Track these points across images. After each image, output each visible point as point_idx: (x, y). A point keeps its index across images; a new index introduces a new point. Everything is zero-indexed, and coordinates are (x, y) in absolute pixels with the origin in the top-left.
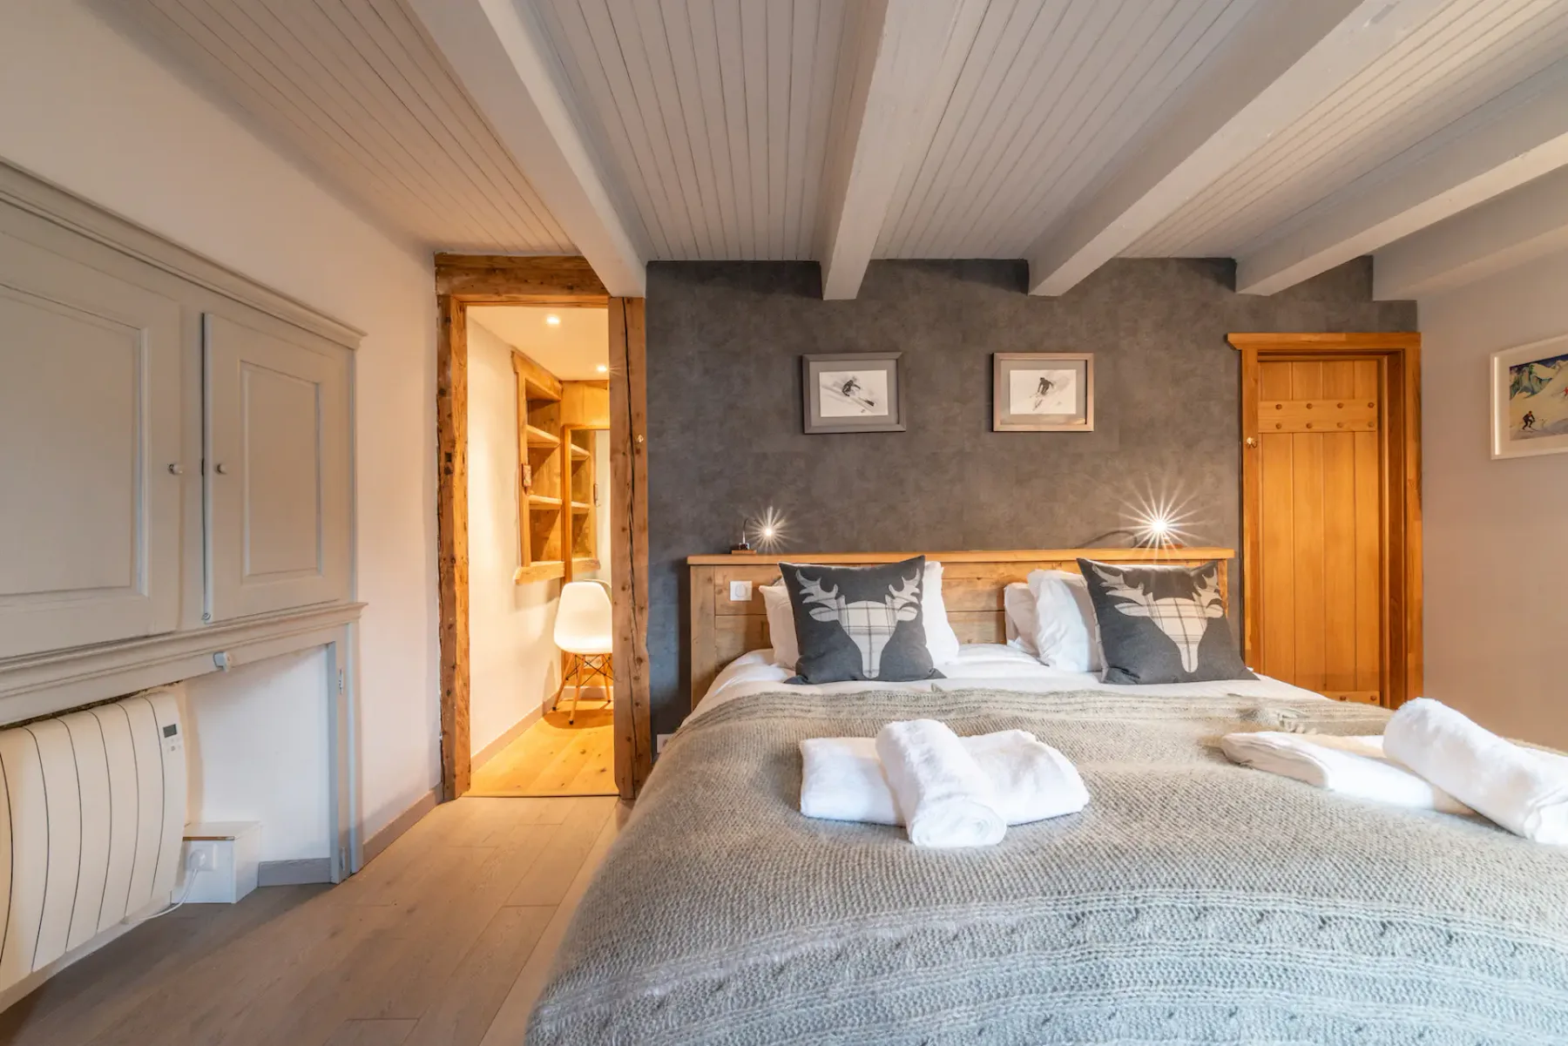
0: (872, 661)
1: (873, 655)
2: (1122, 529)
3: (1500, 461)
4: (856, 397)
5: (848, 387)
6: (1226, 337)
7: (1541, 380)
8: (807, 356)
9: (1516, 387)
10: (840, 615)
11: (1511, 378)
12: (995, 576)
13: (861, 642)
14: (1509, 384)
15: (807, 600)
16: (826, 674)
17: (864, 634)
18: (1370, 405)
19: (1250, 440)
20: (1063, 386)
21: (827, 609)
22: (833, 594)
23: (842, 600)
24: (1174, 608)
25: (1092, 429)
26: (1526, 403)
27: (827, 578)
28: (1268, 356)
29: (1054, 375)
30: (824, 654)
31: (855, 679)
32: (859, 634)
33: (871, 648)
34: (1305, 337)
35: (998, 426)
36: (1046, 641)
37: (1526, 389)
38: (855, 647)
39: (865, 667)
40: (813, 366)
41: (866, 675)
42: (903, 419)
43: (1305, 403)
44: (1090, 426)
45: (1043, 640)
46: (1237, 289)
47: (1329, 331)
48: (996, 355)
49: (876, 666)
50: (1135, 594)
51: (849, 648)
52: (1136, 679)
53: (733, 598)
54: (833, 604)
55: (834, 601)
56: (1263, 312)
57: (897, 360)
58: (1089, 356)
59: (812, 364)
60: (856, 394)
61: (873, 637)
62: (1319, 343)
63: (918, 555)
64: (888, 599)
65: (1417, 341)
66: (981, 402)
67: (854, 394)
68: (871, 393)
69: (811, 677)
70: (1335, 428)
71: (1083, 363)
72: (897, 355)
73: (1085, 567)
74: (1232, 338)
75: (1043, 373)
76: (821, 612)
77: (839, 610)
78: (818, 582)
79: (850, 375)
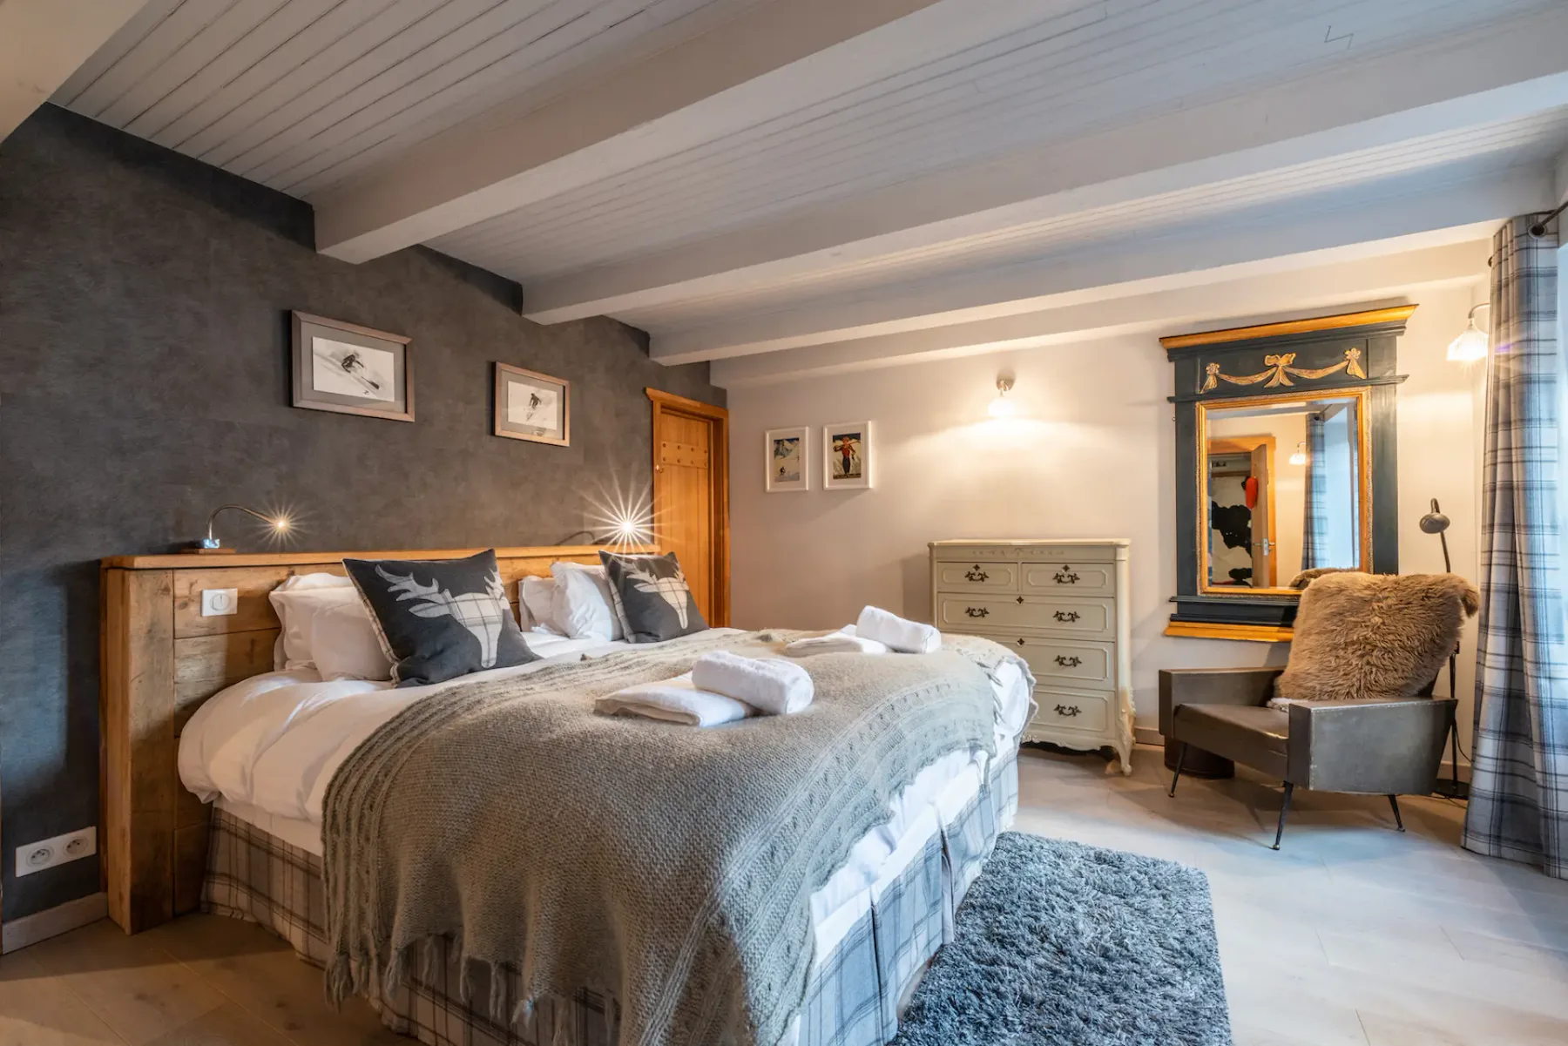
0: (489, 651)
1: (491, 644)
2: (586, 529)
3: (771, 493)
4: (356, 375)
5: (349, 362)
6: (644, 390)
7: (787, 450)
8: (301, 315)
9: (777, 452)
10: (450, 609)
11: (774, 447)
12: (510, 570)
13: (478, 632)
14: (774, 449)
15: (402, 597)
16: (448, 671)
17: (480, 625)
18: (705, 452)
19: (658, 467)
20: (549, 403)
21: (431, 604)
22: (435, 588)
23: (447, 593)
24: (668, 585)
25: (568, 445)
26: (783, 462)
27: (424, 574)
28: (668, 409)
29: (542, 394)
30: (442, 651)
31: (472, 671)
32: (475, 625)
33: (488, 638)
34: (687, 401)
35: (498, 431)
36: (578, 621)
37: (781, 454)
38: (475, 638)
39: (484, 656)
40: (306, 329)
41: (484, 665)
42: (411, 408)
43: (677, 445)
44: (566, 443)
45: (575, 621)
46: (651, 354)
47: (692, 399)
48: (499, 365)
49: (494, 655)
50: (645, 576)
51: (469, 640)
52: (657, 639)
53: (208, 611)
54: (439, 598)
55: (440, 596)
56: (663, 376)
57: (405, 346)
58: (565, 383)
59: (304, 325)
60: (357, 371)
61: (488, 626)
62: (690, 406)
63: (487, 549)
64: (489, 590)
65: (727, 415)
66: (483, 405)
67: (355, 371)
68: (376, 374)
69: (432, 677)
70: (689, 464)
71: (561, 388)
72: (406, 340)
73: (605, 557)
74: (649, 391)
75: (533, 389)
76: (426, 609)
77: (448, 603)
78: (411, 577)
79: (352, 349)
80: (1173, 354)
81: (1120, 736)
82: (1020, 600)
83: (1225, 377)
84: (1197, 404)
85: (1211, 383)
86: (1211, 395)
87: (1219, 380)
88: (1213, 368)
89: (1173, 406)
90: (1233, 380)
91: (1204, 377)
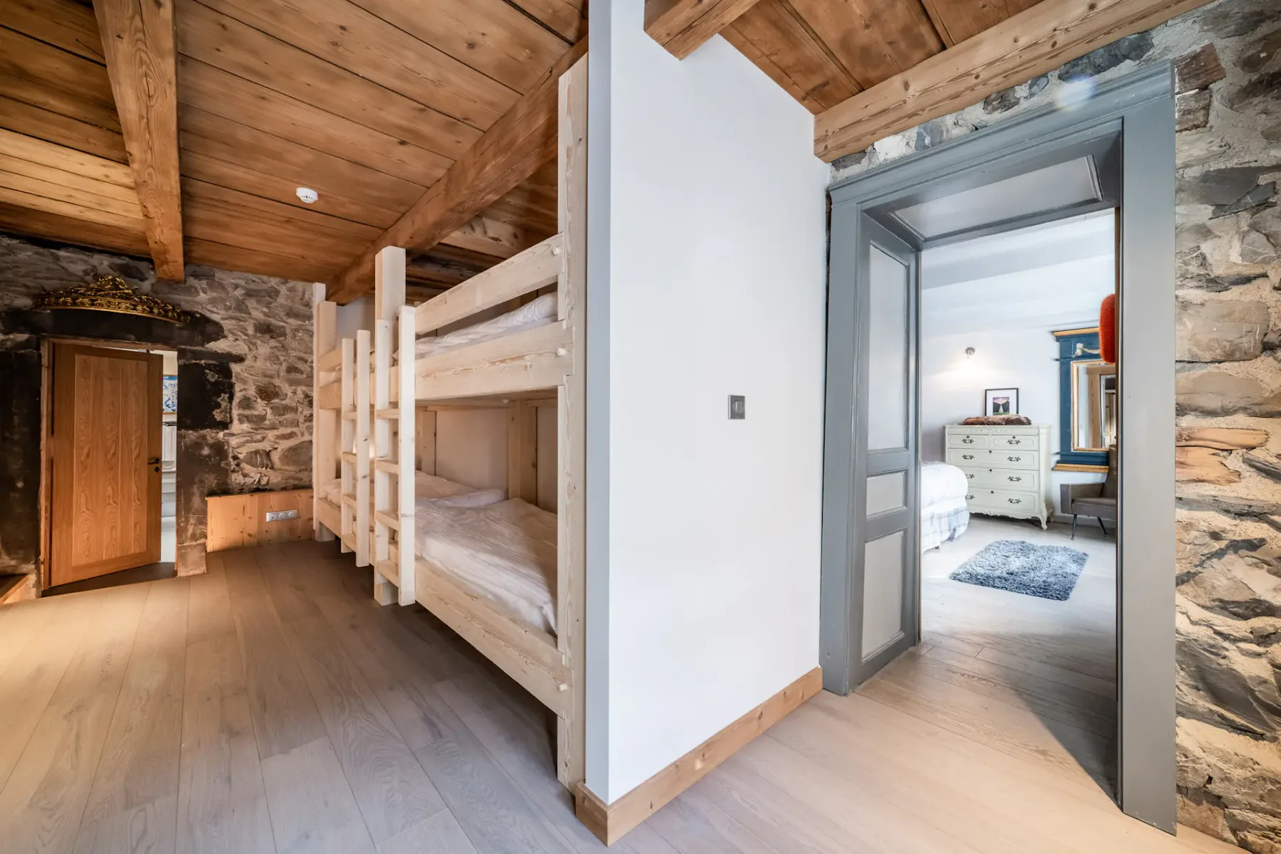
80: (1058, 339)
81: (1041, 513)
82: (990, 452)
83: (1086, 350)
84: (1072, 362)
85: (1079, 352)
86: (1078, 358)
87: (1083, 351)
88: (1080, 346)
89: (1058, 363)
90: (1090, 351)
91: (1075, 348)
